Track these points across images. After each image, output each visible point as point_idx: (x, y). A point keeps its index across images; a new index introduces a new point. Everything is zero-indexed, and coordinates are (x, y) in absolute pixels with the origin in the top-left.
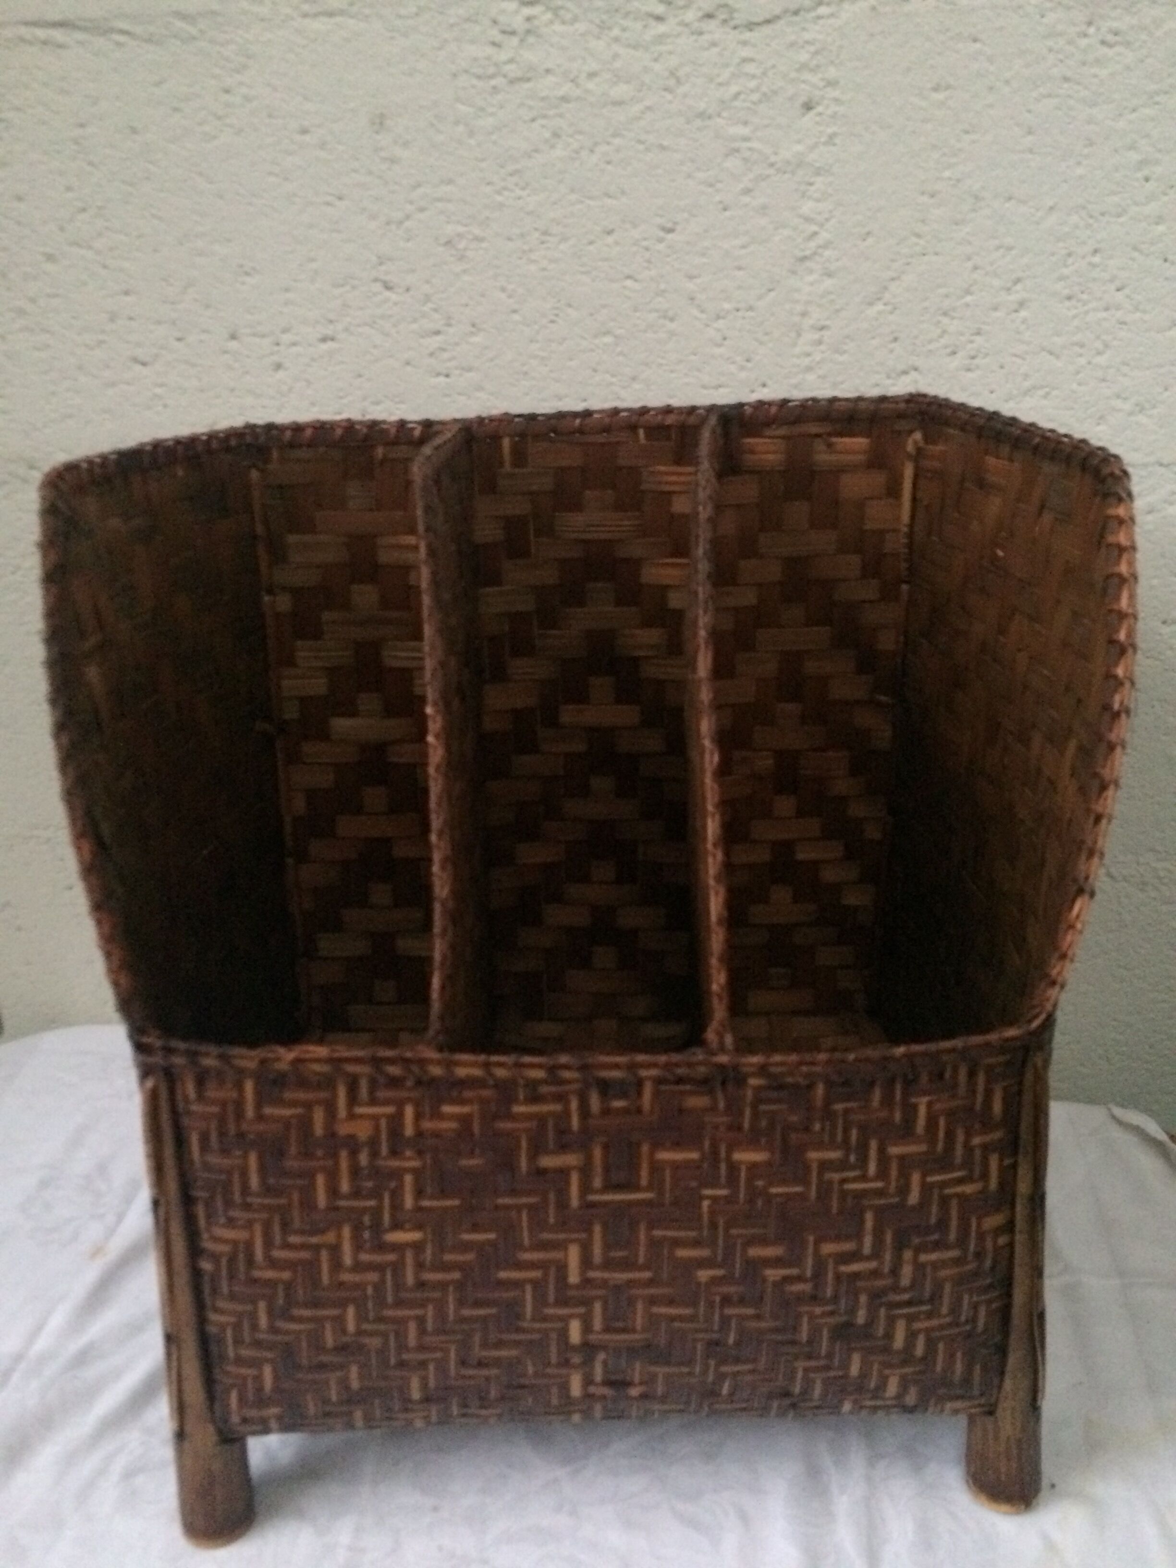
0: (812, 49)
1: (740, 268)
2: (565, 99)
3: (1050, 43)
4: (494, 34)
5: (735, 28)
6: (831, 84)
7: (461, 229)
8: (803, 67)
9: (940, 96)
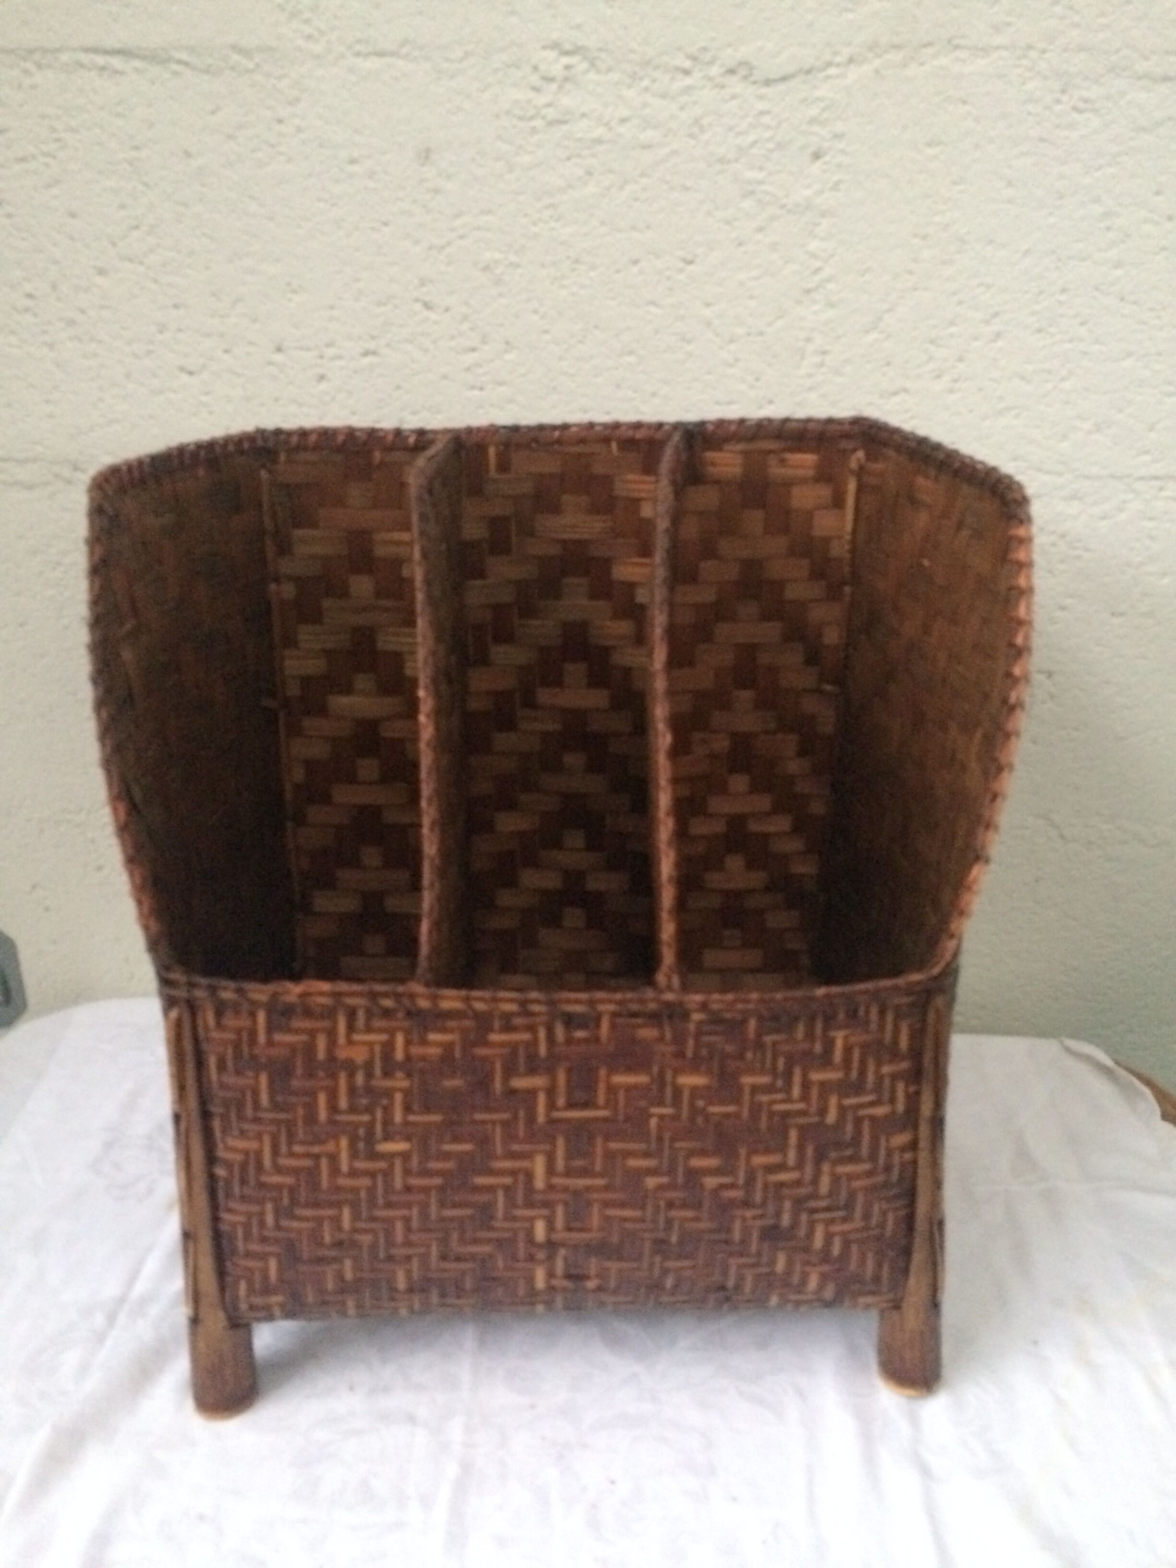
0: (822, 105)
1: (751, 297)
2: (599, 141)
3: (1030, 107)
4: (535, 79)
5: (754, 83)
6: (838, 136)
7: (498, 256)
8: (813, 121)
9: (931, 151)
